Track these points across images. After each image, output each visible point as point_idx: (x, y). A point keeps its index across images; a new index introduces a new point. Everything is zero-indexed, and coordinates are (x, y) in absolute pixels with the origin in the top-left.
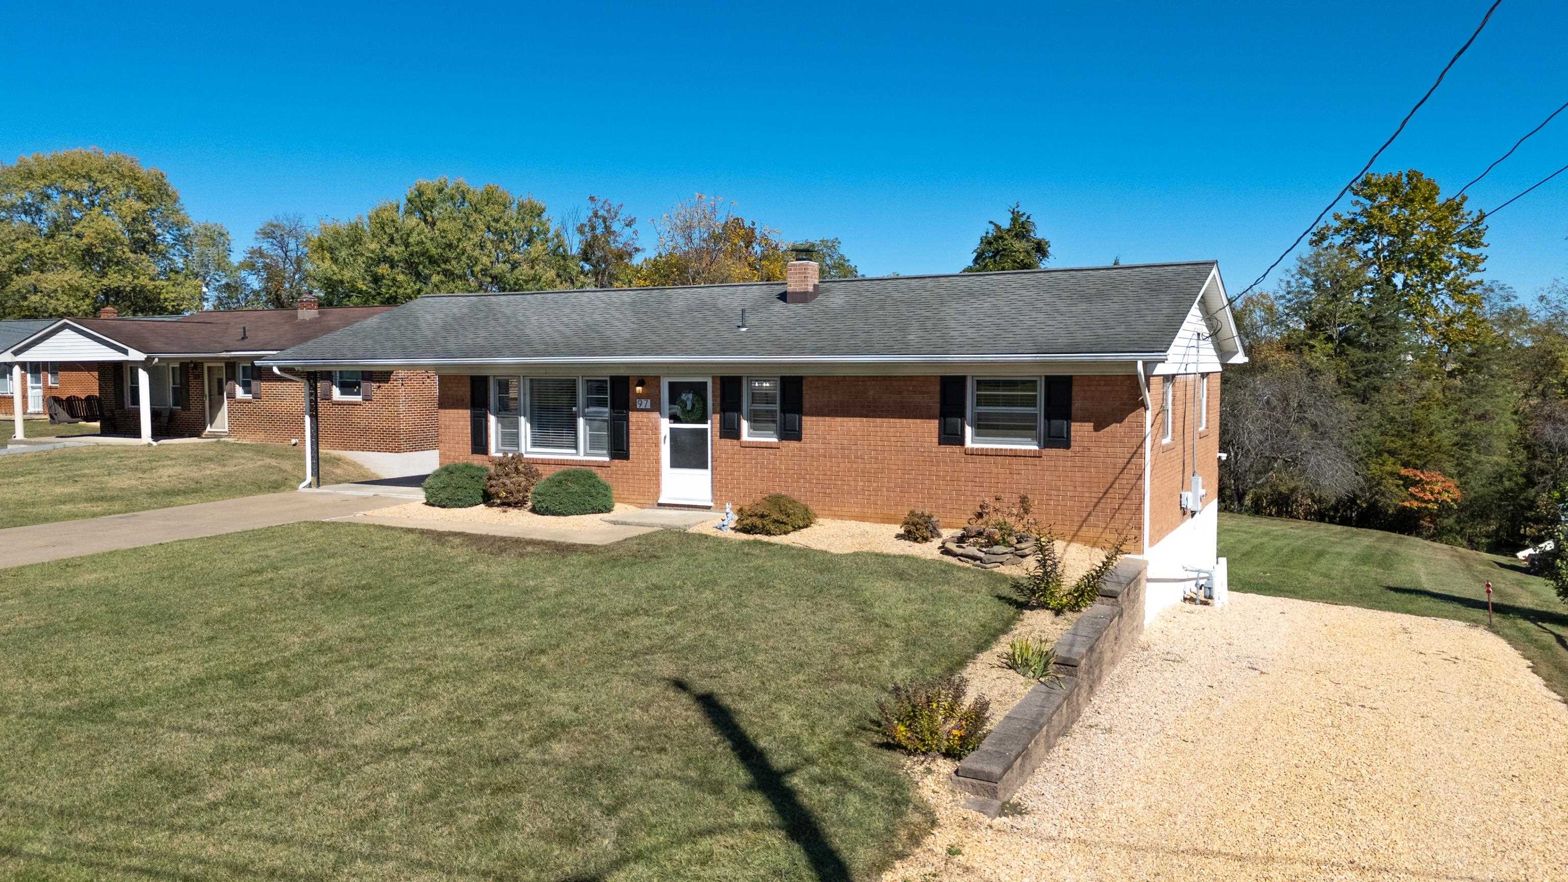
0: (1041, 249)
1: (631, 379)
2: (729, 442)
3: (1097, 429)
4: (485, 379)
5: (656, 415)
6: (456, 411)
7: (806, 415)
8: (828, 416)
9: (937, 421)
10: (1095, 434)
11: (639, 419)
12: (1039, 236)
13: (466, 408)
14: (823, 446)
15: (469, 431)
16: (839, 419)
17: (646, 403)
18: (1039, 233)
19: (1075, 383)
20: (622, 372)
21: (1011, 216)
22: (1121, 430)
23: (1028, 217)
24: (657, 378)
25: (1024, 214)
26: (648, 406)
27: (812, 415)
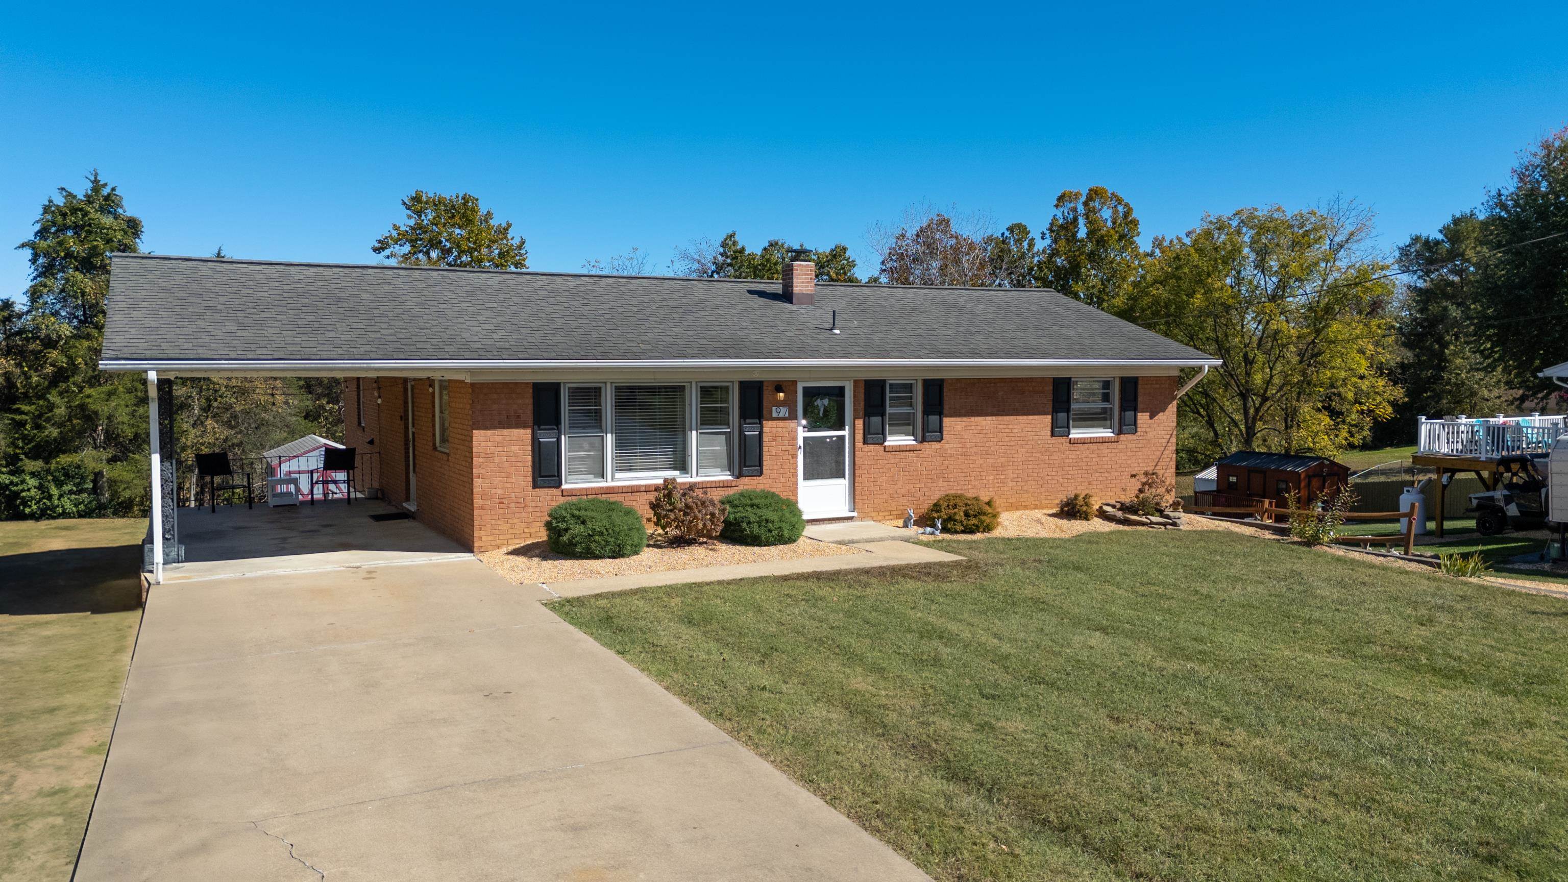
0: (133, 227)
1: (765, 384)
2: (872, 447)
3: (1152, 417)
4: (555, 388)
5: (792, 424)
6: (505, 432)
7: (947, 416)
8: (965, 416)
9: (1049, 417)
10: (1150, 421)
11: (774, 430)
12: (129, 214)
13: (524, 427)
14: (960, 445)
15: (530, 458)
16: (973, 419)
17: (784, 411)
18: (129, 209)
19: (1140, 382)
20: (756, 377)
21: (91, 185)
22: (1165, 417)
23: (113, 189)
24: (794, 383)
25: (106, 185)
26: (787, 415)
27: (951, 416)
